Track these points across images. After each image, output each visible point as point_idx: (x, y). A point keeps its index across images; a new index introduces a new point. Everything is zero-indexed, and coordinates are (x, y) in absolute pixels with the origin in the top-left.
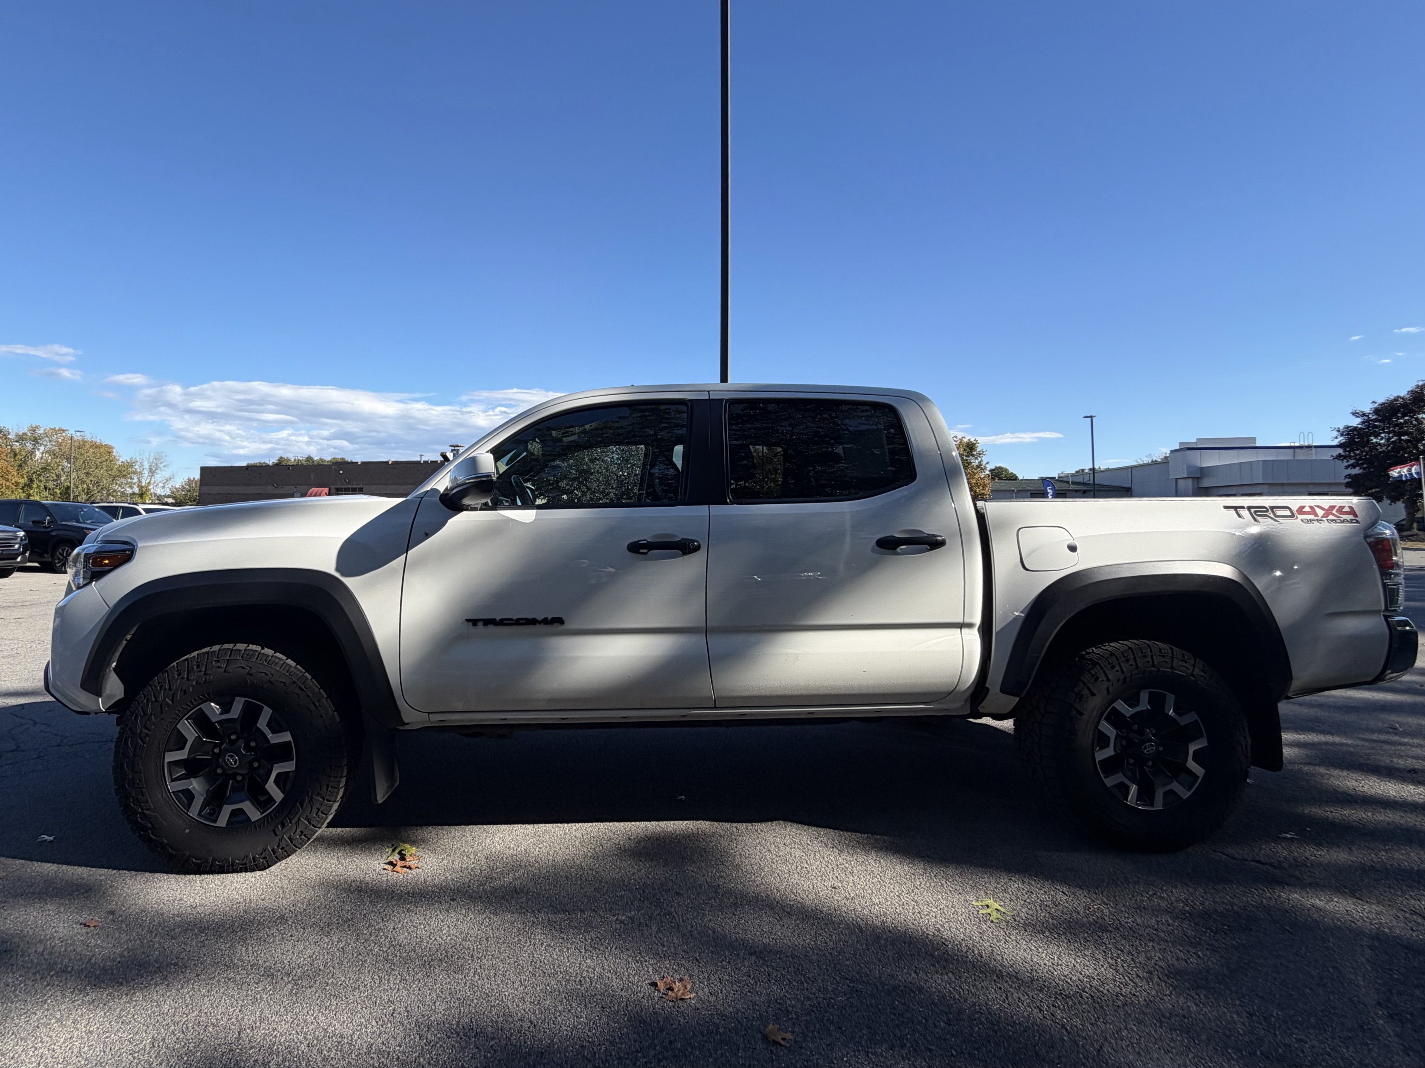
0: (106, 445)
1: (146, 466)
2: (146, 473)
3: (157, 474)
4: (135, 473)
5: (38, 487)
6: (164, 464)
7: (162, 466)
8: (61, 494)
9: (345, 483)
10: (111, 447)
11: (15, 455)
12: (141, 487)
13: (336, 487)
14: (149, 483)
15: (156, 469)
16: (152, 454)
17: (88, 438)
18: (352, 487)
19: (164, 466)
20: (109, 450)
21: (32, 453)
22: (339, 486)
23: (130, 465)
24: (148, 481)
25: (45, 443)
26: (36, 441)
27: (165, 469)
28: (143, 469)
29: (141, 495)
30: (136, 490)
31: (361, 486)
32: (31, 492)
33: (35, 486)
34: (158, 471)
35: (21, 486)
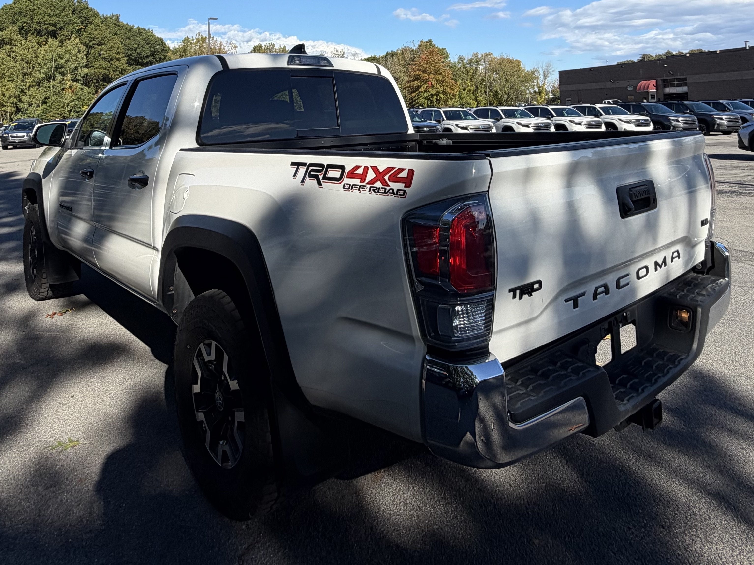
0: (516, 60)
1: (541, 72)
2: (542, 77)
3: (549, 77)
4: (535, 78)
5: (481, 91)
6: (553, 69)
7: (551, 71)
8: (493, 95)
9: (670, 75)
10: (519, 62)
11: (468, 73)
12: (539, 88)
13: (662, 78)
14: (544, 84)
15: (548, 74)
16: (544, 64)
17: (505, 57)
18: (676, 77)
19: (553, 71)
20: (518, 64)
21: (476, 70)
22: (665, 78)
23: (533, 72)
24: (543, 82)
25: (482, 63)
26: (477, 62)
27: (553, 73)
28: (540, 75)
29: (540, 93)
30: (536, 89)
31: (684, 77)
32: (477, 95)
33: (479, 91)
34: (549, 75)
35: (472, 91)
